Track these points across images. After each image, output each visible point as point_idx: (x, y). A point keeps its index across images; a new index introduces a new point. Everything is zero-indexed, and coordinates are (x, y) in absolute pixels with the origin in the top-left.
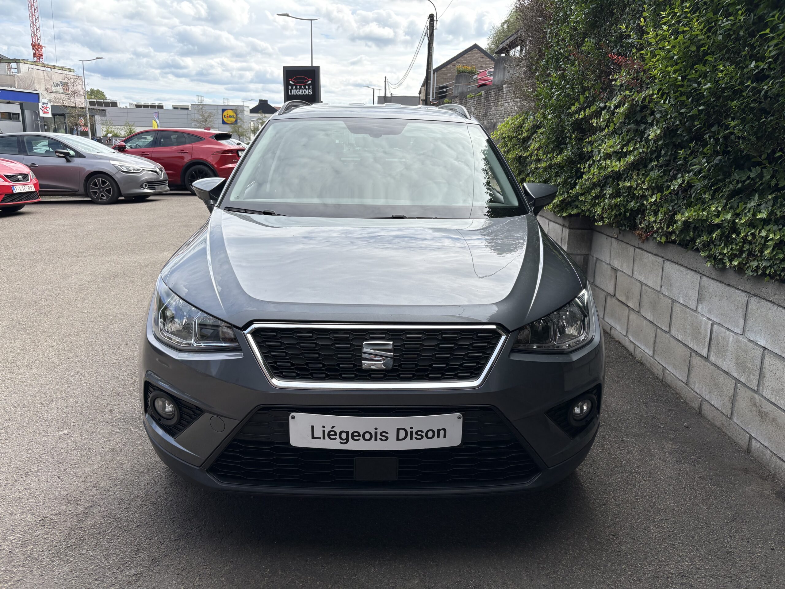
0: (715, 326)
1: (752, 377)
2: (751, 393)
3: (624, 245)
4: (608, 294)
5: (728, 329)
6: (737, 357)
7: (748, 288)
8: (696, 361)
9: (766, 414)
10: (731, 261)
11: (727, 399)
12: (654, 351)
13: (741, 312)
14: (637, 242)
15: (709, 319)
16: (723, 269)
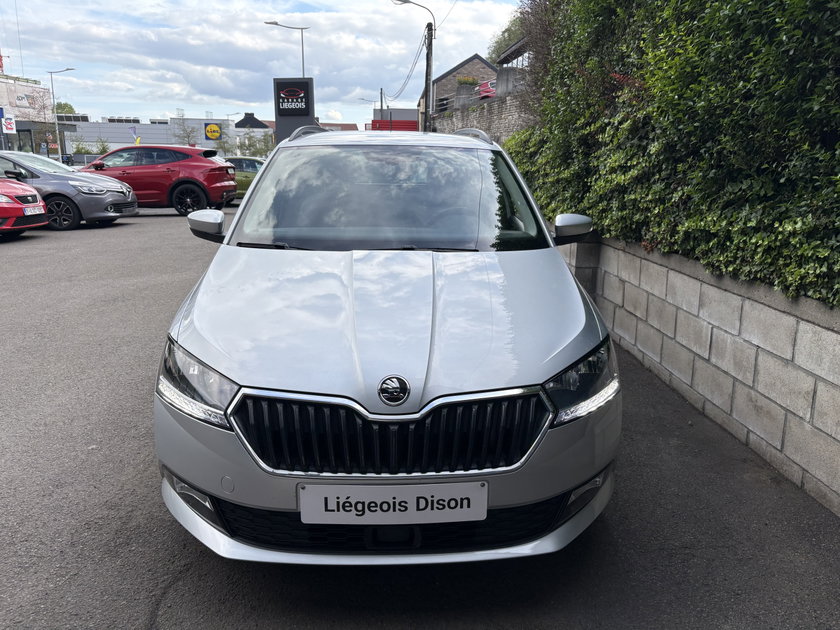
0: (715, 329)
1: (748, 374)
2: (747, 390)
3: (630, 257)
4: (616, 306)
5: (726, 331)
6: (735, 356)
7: (743, 291)
8: (699, 364)
9: (761, 408)
10: (726, 267)
11: (727, 397)
12: (661, 358)
13: (737, 315)
14: (643, 253)
15: (709, 323)
16: (720, 276)
